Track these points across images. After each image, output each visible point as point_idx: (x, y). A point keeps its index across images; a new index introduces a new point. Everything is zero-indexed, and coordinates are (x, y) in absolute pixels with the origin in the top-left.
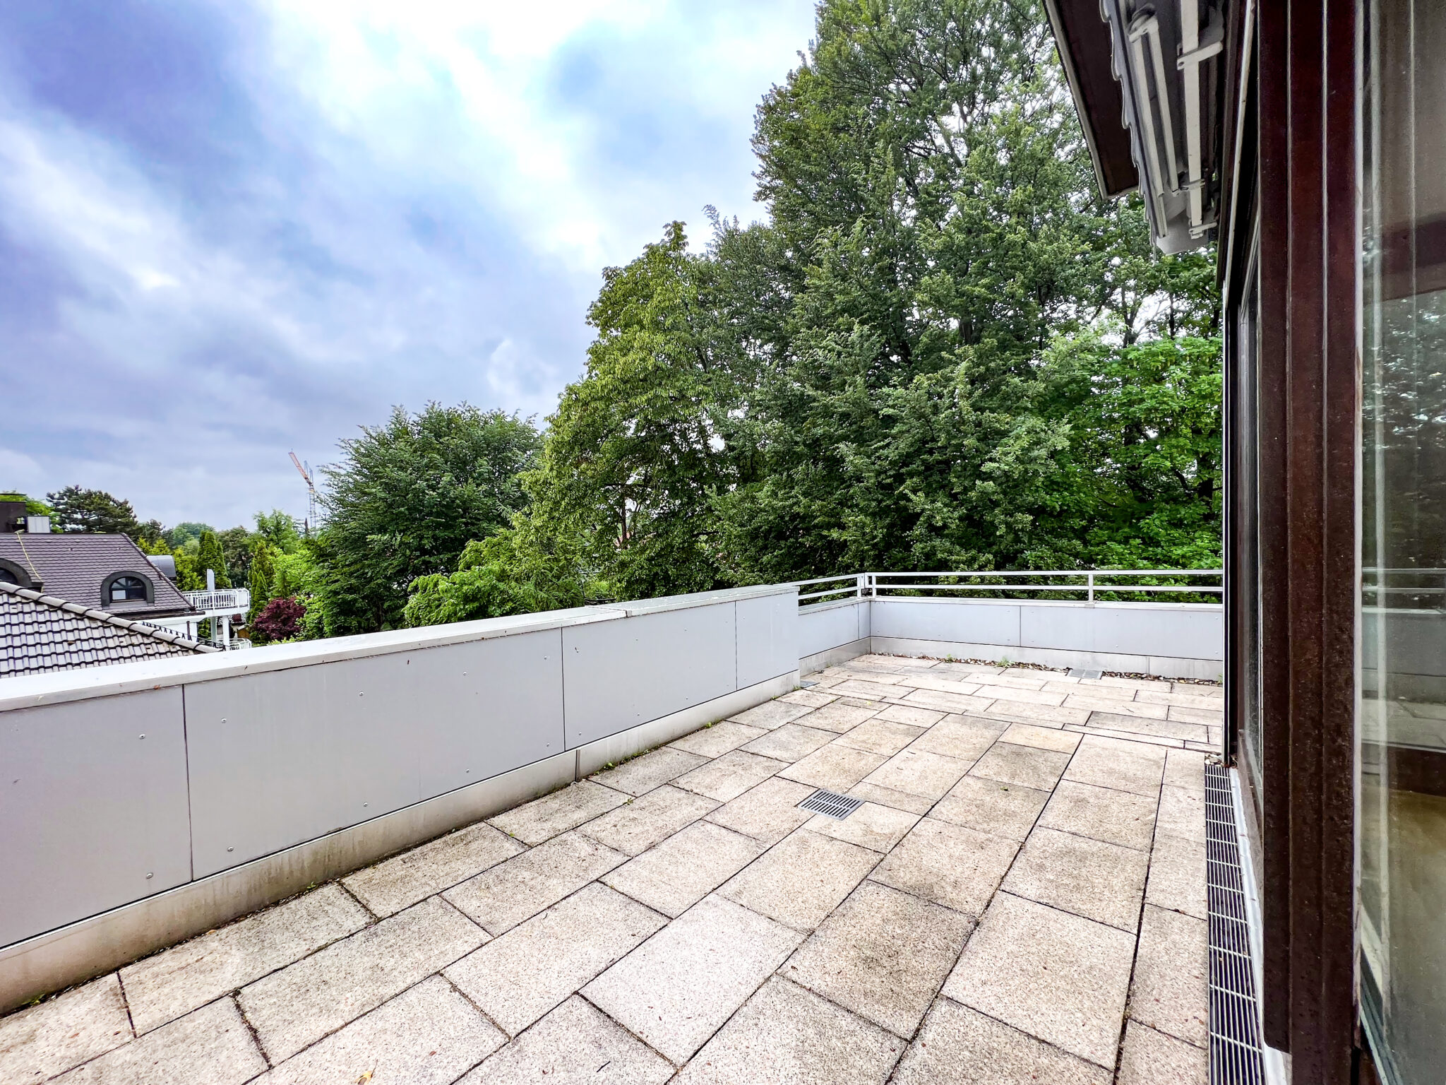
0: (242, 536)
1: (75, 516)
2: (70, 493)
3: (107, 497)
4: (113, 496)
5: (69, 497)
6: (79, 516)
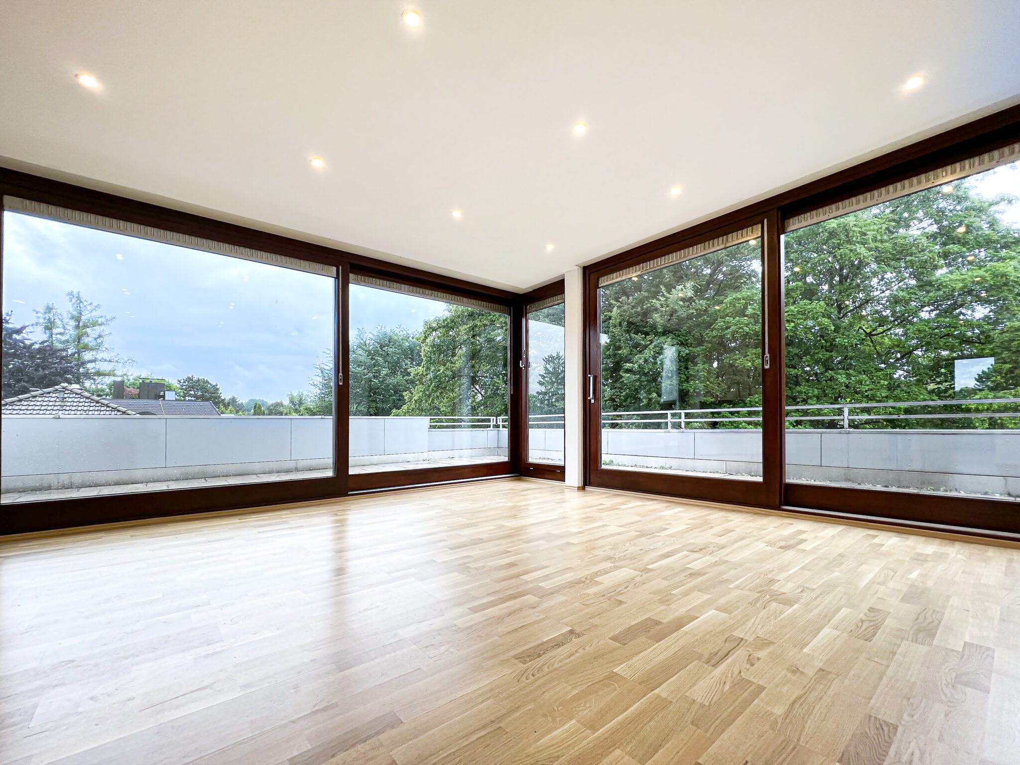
0: (280, 406)
1: (191, 392)
2: (189, 379)
3: (207, 382)
4: (210, 382)
5: (188, 382)
6: (192, 392)
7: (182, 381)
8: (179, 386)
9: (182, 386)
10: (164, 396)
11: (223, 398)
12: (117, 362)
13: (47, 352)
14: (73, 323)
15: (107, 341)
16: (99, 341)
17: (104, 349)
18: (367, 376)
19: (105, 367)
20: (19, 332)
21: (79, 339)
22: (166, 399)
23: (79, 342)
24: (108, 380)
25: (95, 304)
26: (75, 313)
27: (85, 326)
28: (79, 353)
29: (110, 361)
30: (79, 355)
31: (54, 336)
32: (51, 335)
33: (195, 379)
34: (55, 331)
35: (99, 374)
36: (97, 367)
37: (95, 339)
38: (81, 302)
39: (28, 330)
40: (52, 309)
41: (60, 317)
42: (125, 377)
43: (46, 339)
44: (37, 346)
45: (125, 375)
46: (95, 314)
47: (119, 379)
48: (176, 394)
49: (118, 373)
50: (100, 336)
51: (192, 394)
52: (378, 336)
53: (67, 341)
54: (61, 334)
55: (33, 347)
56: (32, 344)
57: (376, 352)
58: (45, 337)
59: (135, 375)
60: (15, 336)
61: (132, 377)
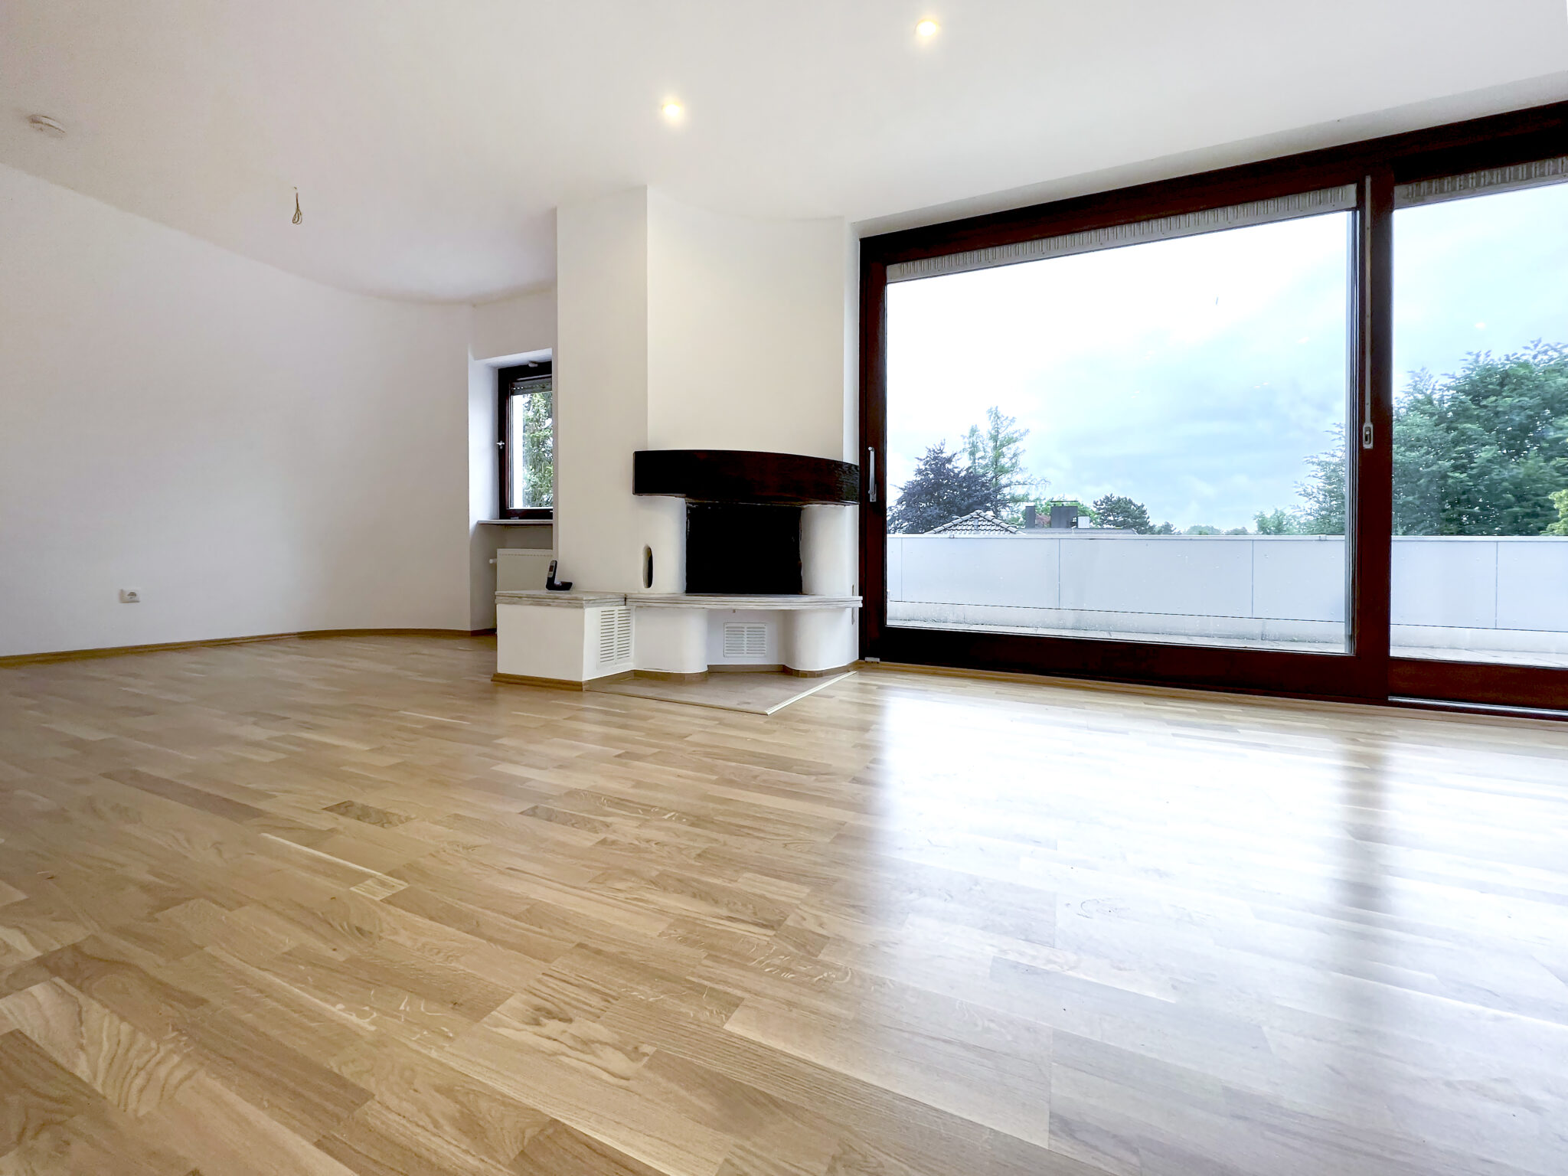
1: (1109, 518)
4: (1134, 501)
5: (1107, 503)
6: (1111, 518)
7: (1099, 503)
8: (1095, 510)
9: (1099, 509)
10: (1076, 524)
11: (1151, 524)
12: (1030, 484)
13: (972, 478)
14: (991, 444)
15: (1022, 461)
16: (1014, 461)
17: (1018, 470)
18: (1434, 468)
19: (1019, 491)
20: (949, 460)
21: (996, 461)
22: (1079, 527)
23: (996, 465)
24: (1023, 506)
25: (1010, 418)
26: (993, 432)
27: (1002, 446)
28: (996, 477)
29: (1024, 484)
30: (996, 480)
31: (977, 461)
32: (974, 462)
33: (1115, 498)
34: (978, 455)
35: (1015, 500)
36: (1012, 492)
37: (1011, 459)
38: (999, 418)
39: (956, 457)
40: (975, 431)
41: (981, 439)
42: (1038, 503)
43: (970, 465)
44: (963, 474)
45: (1037, 499)
46: (1011, 429)
47: (1032, 504)
48: (1091, 521)
49: (1031, 498)
50: (1015, 455)
51: (1110, 521)
52: (1467, 377)
53: (987, 465)
54: (981, 458)
55: (960, 475)
56: (960, 472)
57: (1462, 413)
58: (968, 463)
59: (1048, 499)
60: (948, 466)
61: (1045, 501)
